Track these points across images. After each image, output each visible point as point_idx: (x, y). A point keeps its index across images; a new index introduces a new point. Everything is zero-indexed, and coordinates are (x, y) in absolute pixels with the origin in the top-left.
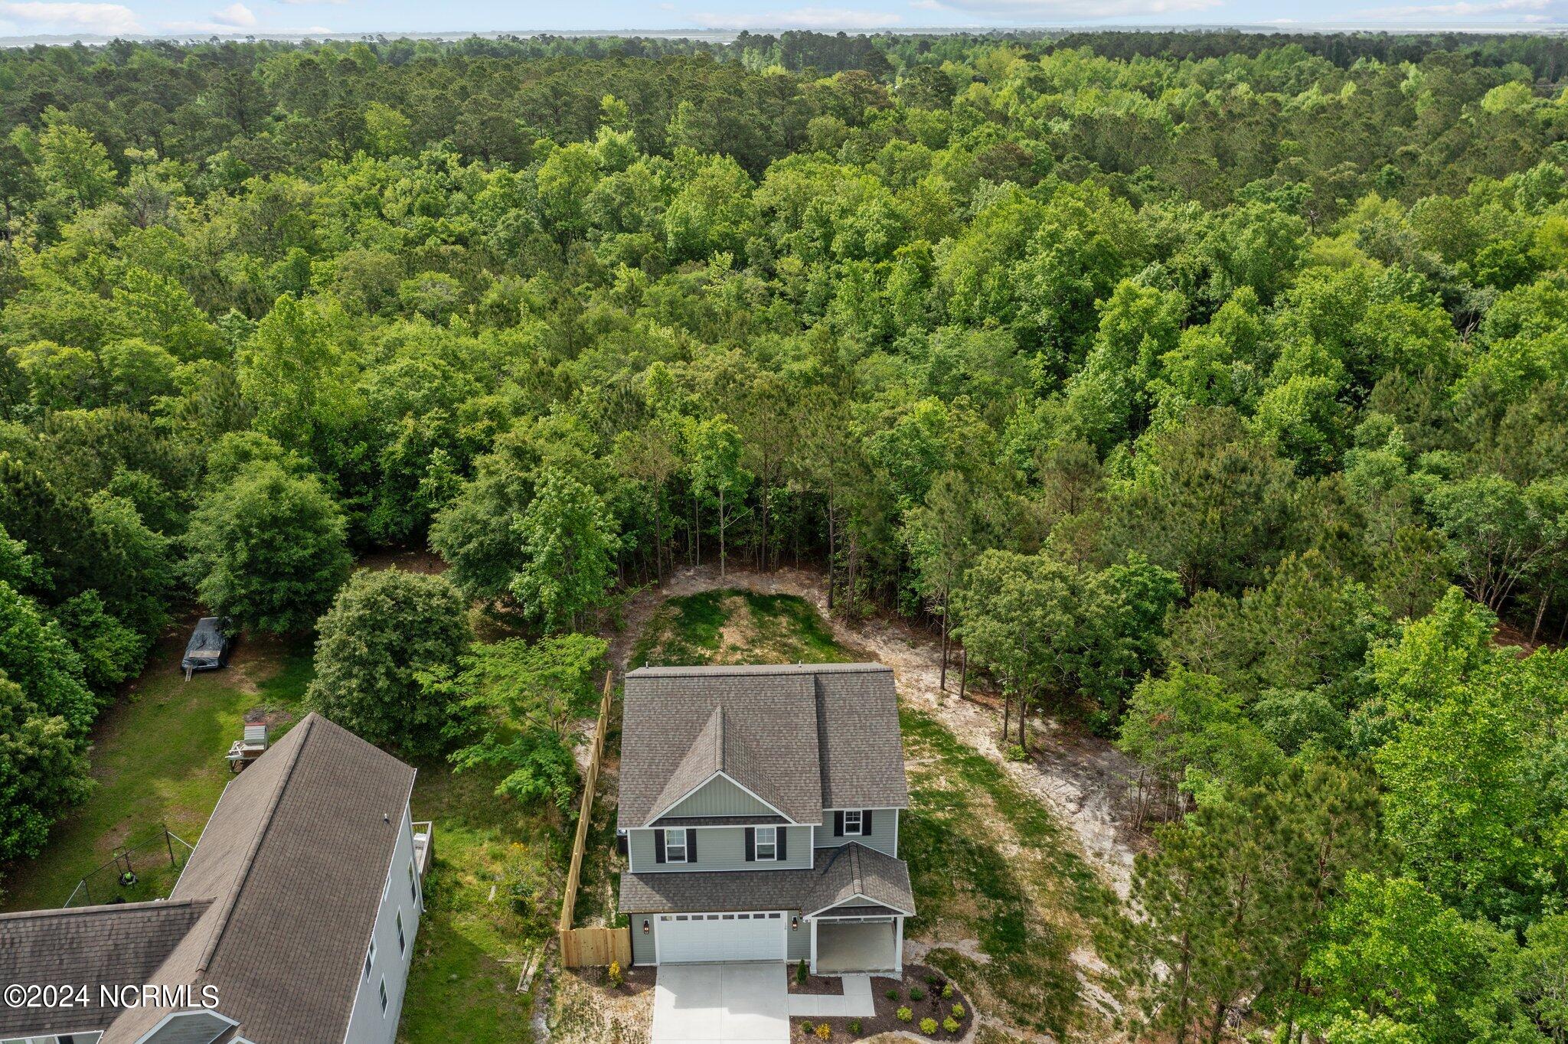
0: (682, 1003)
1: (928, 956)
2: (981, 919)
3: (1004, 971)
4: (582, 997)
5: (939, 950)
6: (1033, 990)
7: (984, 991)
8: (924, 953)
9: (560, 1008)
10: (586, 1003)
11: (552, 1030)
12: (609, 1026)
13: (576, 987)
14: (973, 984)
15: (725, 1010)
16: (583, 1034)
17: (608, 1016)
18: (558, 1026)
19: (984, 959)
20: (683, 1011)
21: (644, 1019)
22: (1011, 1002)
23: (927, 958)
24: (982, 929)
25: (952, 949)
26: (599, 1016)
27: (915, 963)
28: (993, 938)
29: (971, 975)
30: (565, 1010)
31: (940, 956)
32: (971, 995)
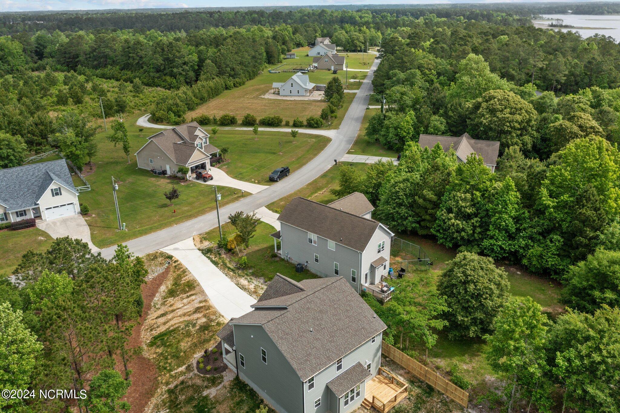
1: (223, 378)
2: (215, 408)
3: (196, 395)
5: (221, 383)
6: (184, 397)
7: (198, 382)
8: (225, 378)
14: (203, 381)
19: (205, 393)
22: (189, 386)
23: (222, 377)
24: (212, 404)
25: (217, 387)
27: (225, 372)
28: (207, 404)
29: (206, 384)
31: (219, 381)
32: (202, 377)
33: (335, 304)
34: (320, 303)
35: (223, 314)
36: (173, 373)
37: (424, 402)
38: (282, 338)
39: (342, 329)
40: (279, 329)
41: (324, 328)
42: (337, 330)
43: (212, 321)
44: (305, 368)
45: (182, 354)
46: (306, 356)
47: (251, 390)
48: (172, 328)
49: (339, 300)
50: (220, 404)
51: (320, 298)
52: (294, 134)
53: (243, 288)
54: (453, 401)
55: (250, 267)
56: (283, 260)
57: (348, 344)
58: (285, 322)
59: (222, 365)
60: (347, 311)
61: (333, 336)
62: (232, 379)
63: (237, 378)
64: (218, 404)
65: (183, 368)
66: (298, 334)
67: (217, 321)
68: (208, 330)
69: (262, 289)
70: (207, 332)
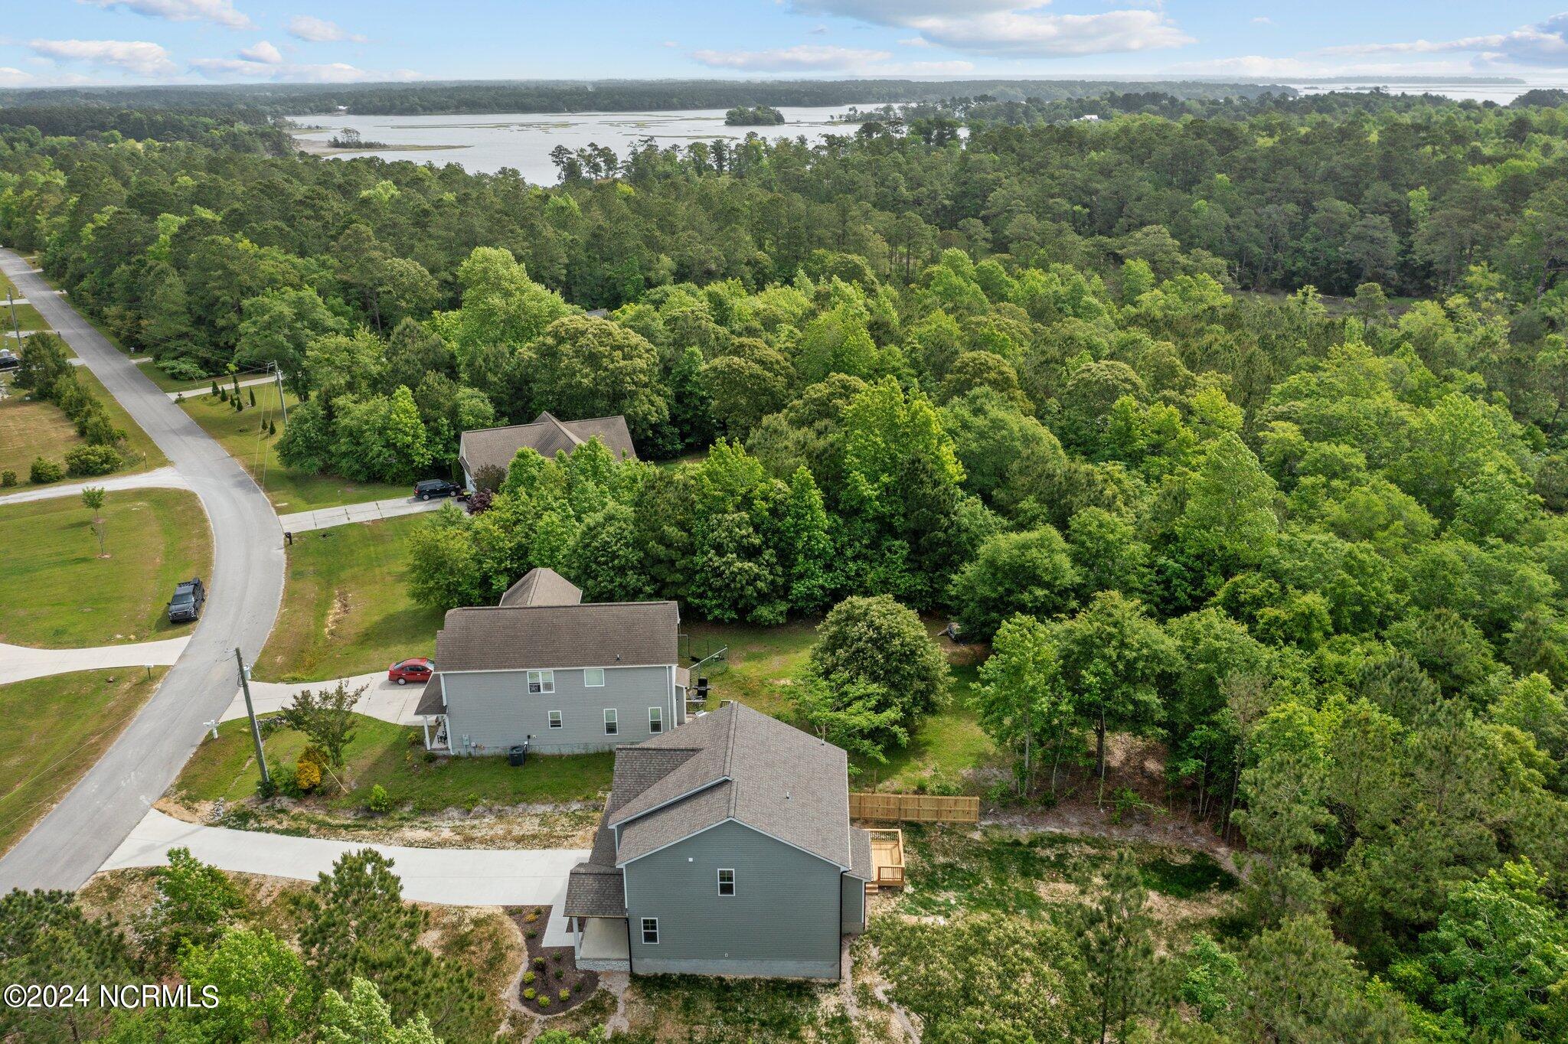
1: (609, 993)
4: (598, 822)
5: (614, 1002)
8: (612, 990)
9: (592, 815)
10: (593, 824)
11: (573, 813)
12: (571, 834)
14: (577, 1020)
16: (567, 825)
17: (580, 833)
18: (576, 815)
19: (607, 1034)
21: (572, 847)
23: (605, 993)
25: (614, 1011)
26: (580, 830)
27: (601, 983)
29: (587, 1021)
30: (588, 817)
31: (609, 1001)
32: (565, 1017)
33: (770, 746)
34: (755, 753)
35: (463, 903)
37: (926, 845)
41: (795, 785)
43: (455, 926)
46: (818, 834)
47: (683, 977)
49: (768, 737)
50: (656, 1029)
51: (748, 746)
52: (93, 500)
53: (428, 844)
54: (954, 824)
55: (400, 803)
56: (457, 758)
59: (581, 976)
60: (789, 749)
62: (627, 984)
63: (634, 978)
64: (653, 1033)
65: (503, 1031)
66: (781, 809)
67: (467, 921)
68: (470, 944)
69: (473, 827)
70: (473, 948)
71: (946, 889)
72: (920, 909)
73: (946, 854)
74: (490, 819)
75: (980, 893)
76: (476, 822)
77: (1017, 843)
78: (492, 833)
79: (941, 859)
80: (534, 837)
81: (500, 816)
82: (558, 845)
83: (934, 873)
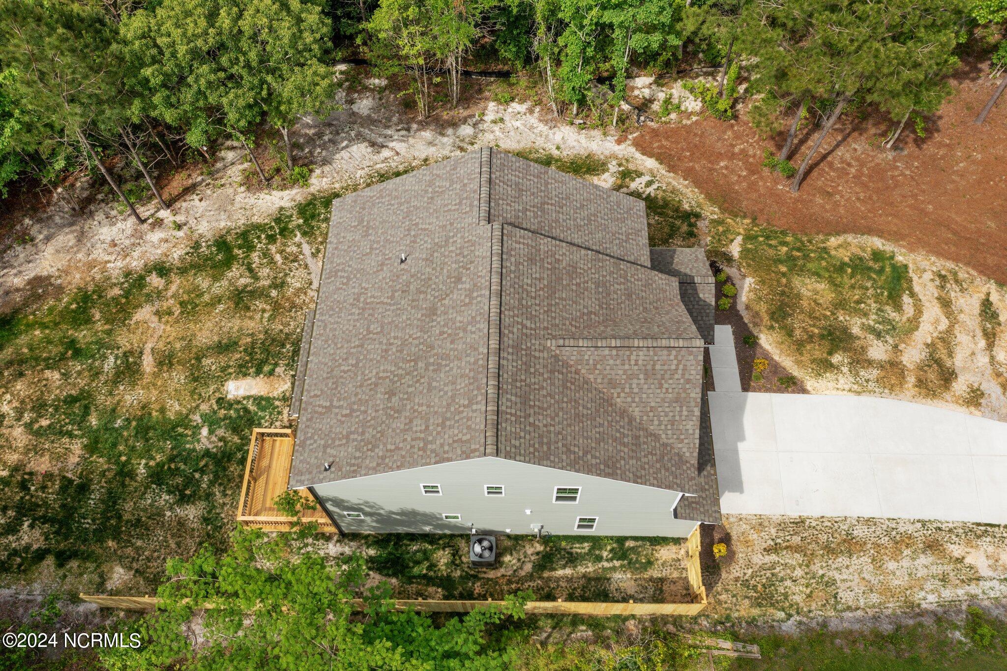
0: (737, 486)
4: (738, 588)
9: (756, 612)
10: (746, 584)
11: (790, 616)
12: (773, 557)
13: (723, 597)
15: (741, 446)
16: (788, 583)
17: (758, 559)
18: (783, 610)
20: (745, 485)
21: (760, 524)
26: (762, 568)
30: (760, 605)
33: (427, 365)
34: (453, 321)
36: (739, 239)
38: (431, 183)
39: (362, 346)
40: (452, 183)
41: (392, 297)
42: (368, 328)
43: (858, 364)
44: (351, 213)
45: (784, 269)
46: (368, 222)
48: (906, 299)
49: (430, 389)
51: (465, 330)
57: (326, 341)
58: (460, 203)
60: (391, 393)
61: (364, 309)
65: (735, 249)
66: (417, 224)
67: (845, 369)
68: (822, 337)
69: (944, 579)
70: (816, 331)
71: (207, 453)
72: (252, 408)
73: (181, 523)
74: (929, 600)
75: (161, 450)
76: (947, 594)
77: (62, 559)
78: (906, 563)
79: (192, 513)
80: (829, 550)
81: (913, 609)
82: (782, 526)
83: (212, 483)
